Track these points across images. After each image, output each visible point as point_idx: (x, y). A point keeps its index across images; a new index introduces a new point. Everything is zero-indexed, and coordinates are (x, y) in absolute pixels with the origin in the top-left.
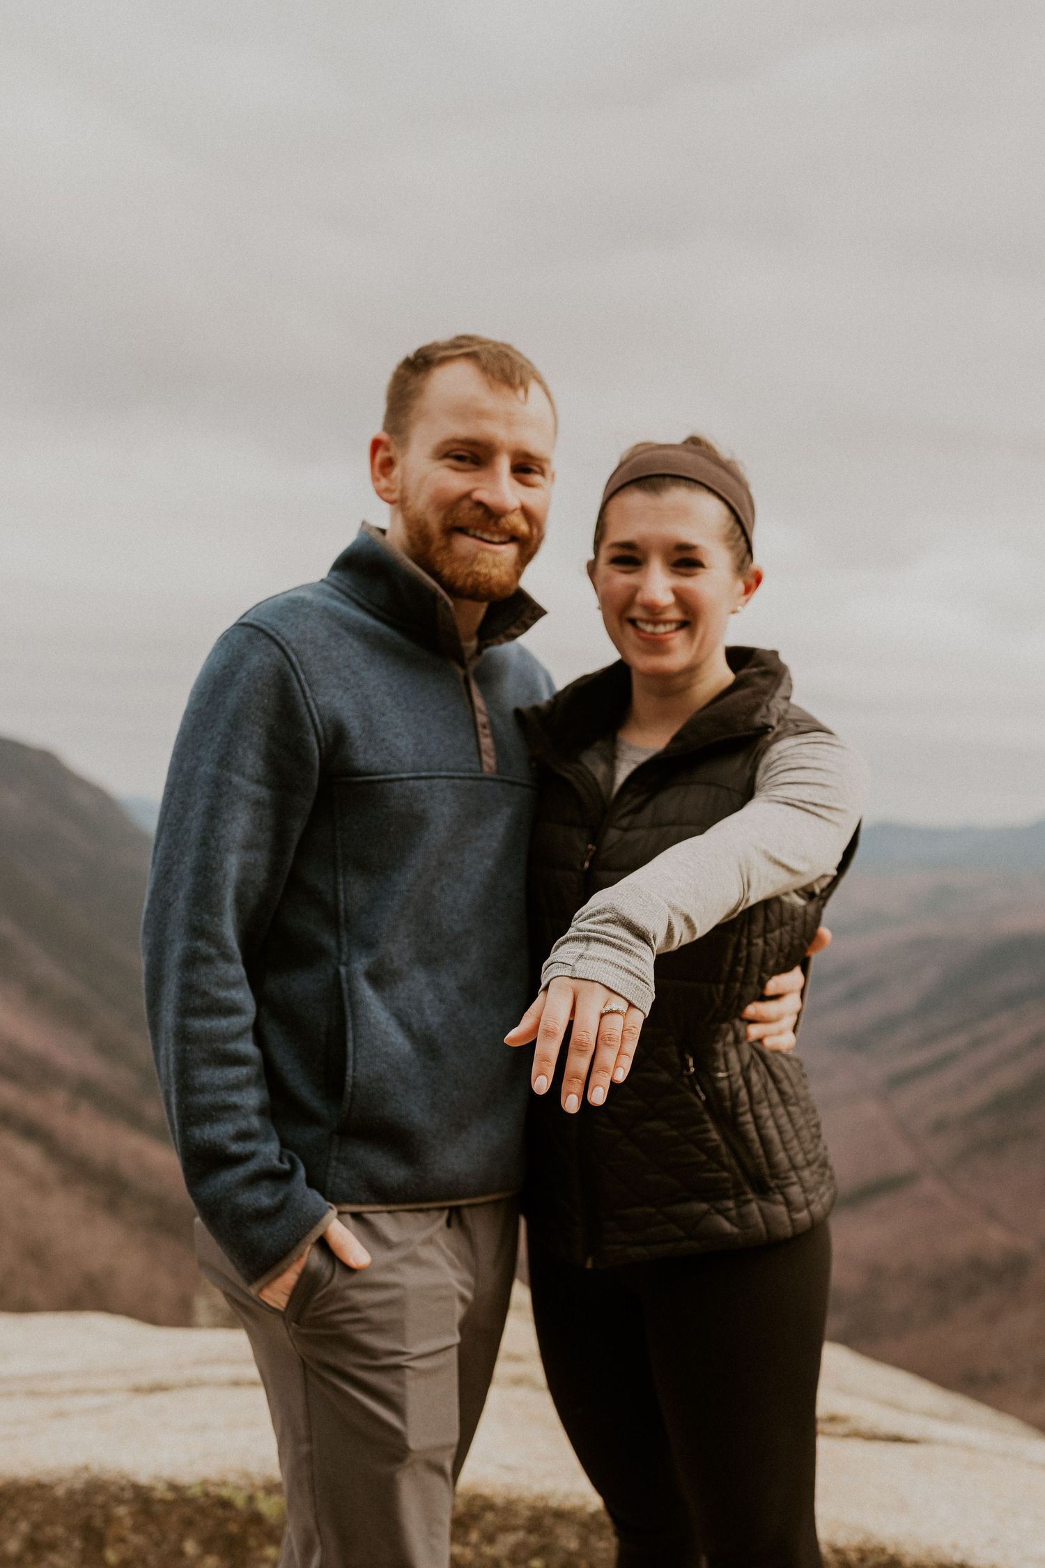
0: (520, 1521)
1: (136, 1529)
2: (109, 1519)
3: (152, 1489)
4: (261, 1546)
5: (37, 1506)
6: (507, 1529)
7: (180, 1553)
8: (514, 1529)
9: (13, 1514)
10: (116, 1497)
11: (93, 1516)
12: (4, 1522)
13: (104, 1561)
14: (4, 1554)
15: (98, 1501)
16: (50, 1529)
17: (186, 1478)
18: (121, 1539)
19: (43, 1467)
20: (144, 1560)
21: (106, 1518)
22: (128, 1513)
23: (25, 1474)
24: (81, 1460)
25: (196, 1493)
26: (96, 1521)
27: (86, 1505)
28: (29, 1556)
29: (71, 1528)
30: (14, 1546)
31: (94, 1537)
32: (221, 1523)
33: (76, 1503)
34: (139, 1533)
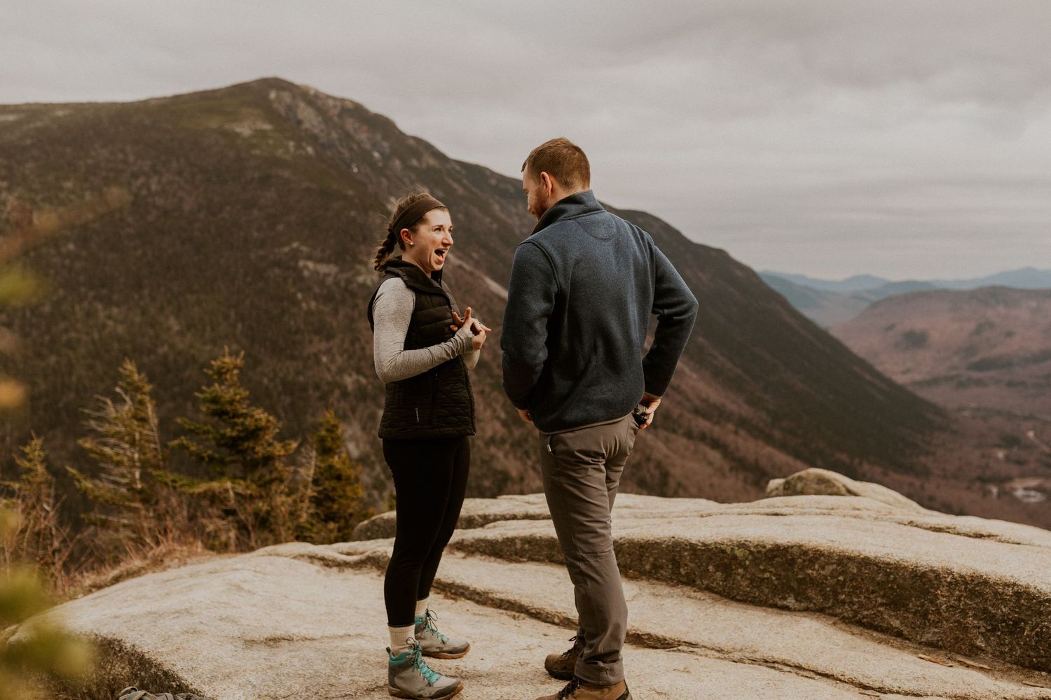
0: (834, 561)
1: (692, 561)
3: (697, 545)
4: (737, 569)
5: (656, 552)
6: (828, 564)
7: (708, 570)
8: (832, 564)
9: (647, 554)
10: (684, 548)
11: (676, 556)
12: (644, 558)
13: (680, 573)
14: (645, 570)
15: (678, 549)
16: (660, 561)
17: (709, 541)
18: (686, 565)
19: (657, 537)
20: (694, 574)
21: (680, 556)
22: (688, 555)
23: (651, 539)
24: (672, 534)
25: (713, 546)
26: (677, 558)
27: (673, 551)
28: (653, 571)
29: (668, 561)
30: (648, 567)
31: (676, 564)
32: (722, 559)
33: (669, 551)
34: (692, 563)
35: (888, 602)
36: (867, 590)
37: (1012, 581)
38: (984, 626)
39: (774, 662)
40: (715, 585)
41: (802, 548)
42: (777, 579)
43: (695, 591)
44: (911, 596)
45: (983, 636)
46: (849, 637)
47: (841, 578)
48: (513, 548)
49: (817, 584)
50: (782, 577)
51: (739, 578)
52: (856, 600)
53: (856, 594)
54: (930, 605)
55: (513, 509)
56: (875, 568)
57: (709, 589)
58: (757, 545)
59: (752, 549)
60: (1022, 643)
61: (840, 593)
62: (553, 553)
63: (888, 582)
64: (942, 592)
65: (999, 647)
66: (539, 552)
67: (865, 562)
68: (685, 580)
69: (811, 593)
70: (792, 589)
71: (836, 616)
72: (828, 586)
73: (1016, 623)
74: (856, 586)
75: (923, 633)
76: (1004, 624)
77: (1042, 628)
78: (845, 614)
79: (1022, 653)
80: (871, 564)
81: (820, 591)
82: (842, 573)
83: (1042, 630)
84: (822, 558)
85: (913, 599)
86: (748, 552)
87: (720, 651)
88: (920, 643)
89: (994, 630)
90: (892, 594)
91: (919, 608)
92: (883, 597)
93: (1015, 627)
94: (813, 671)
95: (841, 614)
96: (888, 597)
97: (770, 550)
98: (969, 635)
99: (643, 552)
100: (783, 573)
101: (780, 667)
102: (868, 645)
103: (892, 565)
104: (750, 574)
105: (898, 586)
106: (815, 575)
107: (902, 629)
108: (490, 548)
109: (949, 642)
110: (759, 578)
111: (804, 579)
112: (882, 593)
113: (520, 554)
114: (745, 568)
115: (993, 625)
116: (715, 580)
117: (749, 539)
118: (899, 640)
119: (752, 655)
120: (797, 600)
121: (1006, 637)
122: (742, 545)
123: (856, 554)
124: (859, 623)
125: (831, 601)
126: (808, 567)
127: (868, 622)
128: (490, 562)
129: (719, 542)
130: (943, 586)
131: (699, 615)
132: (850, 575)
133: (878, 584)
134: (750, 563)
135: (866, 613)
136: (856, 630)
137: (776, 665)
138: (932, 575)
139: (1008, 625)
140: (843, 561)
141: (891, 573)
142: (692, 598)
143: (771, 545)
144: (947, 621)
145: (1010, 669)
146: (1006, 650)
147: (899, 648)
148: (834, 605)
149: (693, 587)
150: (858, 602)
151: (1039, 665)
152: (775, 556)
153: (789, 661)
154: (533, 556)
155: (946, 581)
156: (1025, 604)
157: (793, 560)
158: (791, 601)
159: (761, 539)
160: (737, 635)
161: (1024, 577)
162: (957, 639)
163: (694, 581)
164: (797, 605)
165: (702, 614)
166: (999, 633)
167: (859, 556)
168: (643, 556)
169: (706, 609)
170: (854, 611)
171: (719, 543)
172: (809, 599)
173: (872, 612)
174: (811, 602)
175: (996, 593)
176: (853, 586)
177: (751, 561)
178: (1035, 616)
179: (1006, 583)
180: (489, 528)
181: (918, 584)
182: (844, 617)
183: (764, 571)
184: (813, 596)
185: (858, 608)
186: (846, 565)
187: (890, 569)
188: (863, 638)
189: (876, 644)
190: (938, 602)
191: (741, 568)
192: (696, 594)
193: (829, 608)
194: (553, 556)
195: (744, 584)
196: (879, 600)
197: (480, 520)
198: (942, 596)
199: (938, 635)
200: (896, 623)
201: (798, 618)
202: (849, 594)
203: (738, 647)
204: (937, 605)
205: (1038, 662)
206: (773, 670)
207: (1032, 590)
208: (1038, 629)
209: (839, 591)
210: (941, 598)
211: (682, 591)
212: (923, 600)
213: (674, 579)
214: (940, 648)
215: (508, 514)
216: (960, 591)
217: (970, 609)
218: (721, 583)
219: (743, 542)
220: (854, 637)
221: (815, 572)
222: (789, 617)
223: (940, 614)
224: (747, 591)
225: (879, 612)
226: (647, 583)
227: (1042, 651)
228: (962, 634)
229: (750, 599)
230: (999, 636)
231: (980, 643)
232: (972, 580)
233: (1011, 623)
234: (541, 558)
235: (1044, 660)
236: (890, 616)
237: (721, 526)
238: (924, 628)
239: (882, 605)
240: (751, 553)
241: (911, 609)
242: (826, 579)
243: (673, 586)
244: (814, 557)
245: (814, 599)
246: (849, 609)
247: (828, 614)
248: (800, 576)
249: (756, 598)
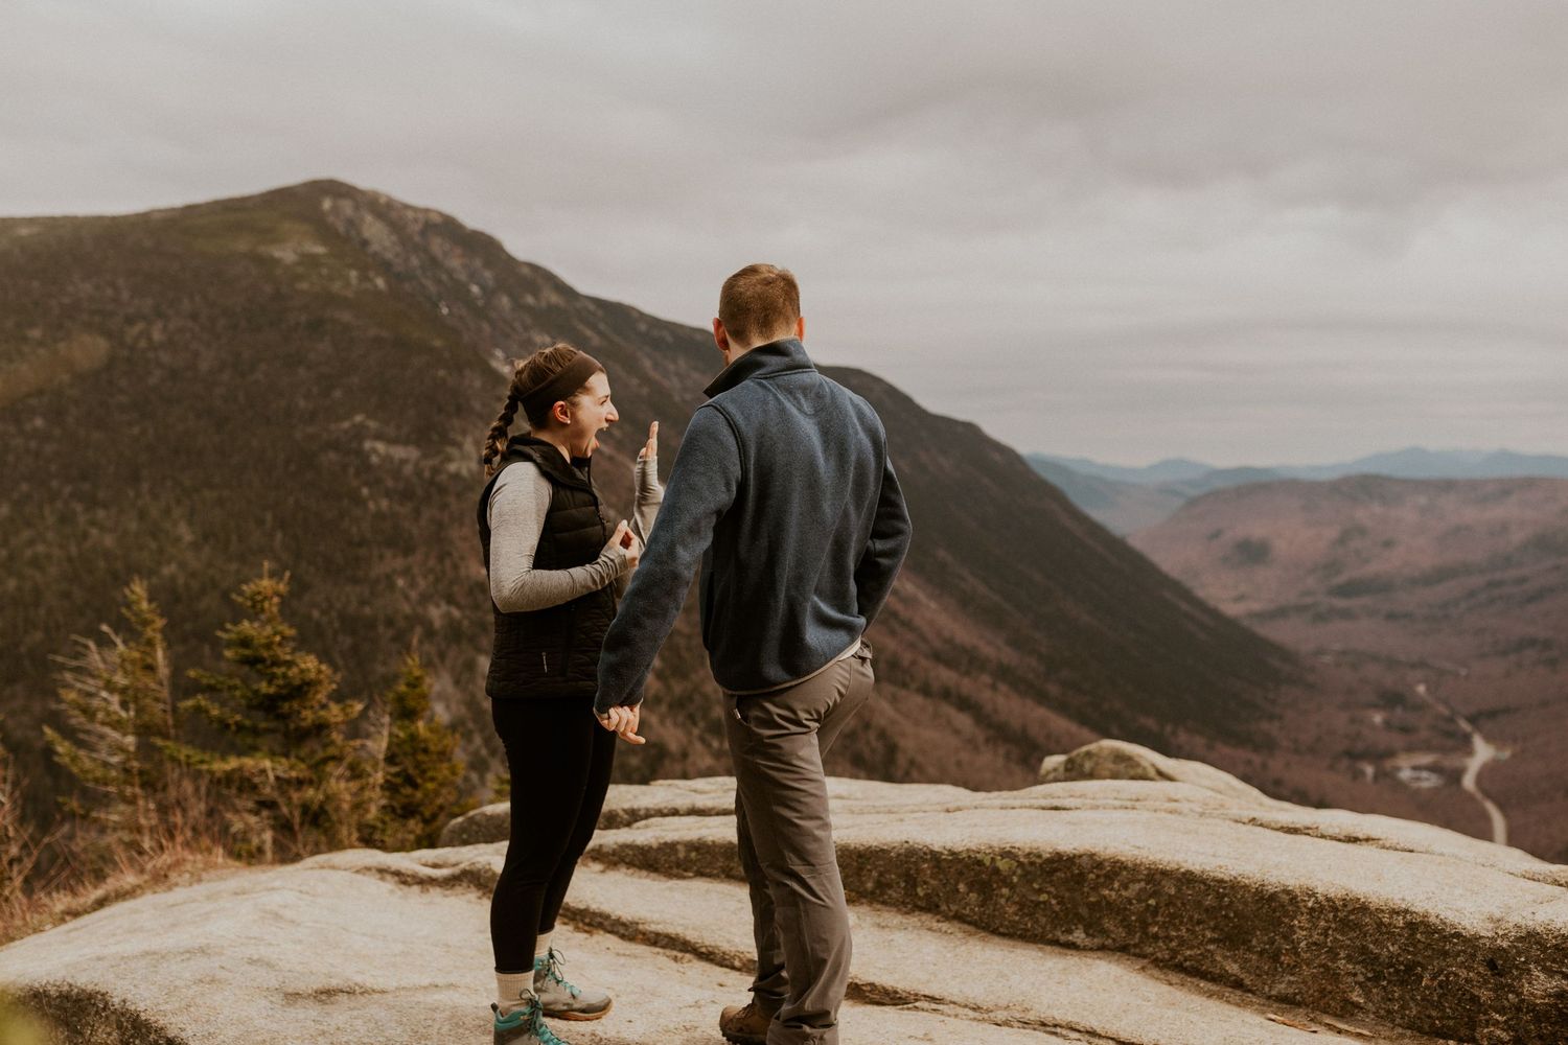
0: (1142, 877)
1: (933, 877)
2: (918, 871)
3: (942, 854)
4: (1000, 888)
5: (881, 863)
6: (1134, 881)
7: (957, 890)
8: (1139, 881)
9: (869, 867)
10: (922, 858)
11: (910, 869)
12: (865, 872)
13: (917, 894)
14: (866, 890)
15: (913, 860)
16: (888, 876)
17: (959, 848)
18: (925, 883)
19: (884, 842)
20: (938, 895)
21: (917, 870)
22: (928, 868)
23: (875, 844)
24: (904, 838)
25: (964, 855)
26: (912, 872)
27: (906, 863)
28: (878, 891)
29: (899, 876)
30: (870, 885)
31: (911, 881)
32: (978, 874)
33: (901, 861)
34: (935, 879)
35: (1221, 937)
36: (1191, 918)
37: (1404, 906)
38: (1362, 973)
39: (1055, 1026)
40: (967, 912)
41: (1095, 857)
42: (1058, 903)
43: (938, 921)
44: (1255, 928)
45: (1361, 987)
46: (1165, 988)
47: (1152, 902)
48: (673, 858)
49: (1117, 910)
50: (1066, 900)
51: (1003, 901)
52: (1174, 934)
53: (1174, 925)
54: (1282, 941)
55: (673, 800)
56: (1202, 887)
57: (959, 918)
58: (1029, 854)
59: (1022, 860)
60: (1419, 998)
61: (1150, 924)
62: (732, 865)
63: (1221, 908)
64: (1300, 922)
65: (1385, 1004)
66: (710, 863)
67: (1188, 879)
68: (924, 905)
69: (1108, 924)
70: (1080, 919)
71: (1144, 957)
72: (1134, 914)
73: (1410, 968)
74: (1174, 913)
75: (1273, 982)
76: (1392, 970)
77: (1447, 976)
78: (1159, 955)
79: (1419, 1012)
80: (1196, 882)
81: (1122, 921)
82: (1154, 894)
83: (1447, 978)
84: (1125, 873)
85: (1258, 933)
86: (1016, 864)
87: (977, 1009)
88: (1269, 998)
89: (1377, 978)
90: (1228, 926)
91: (1267, 946)
92: (1213, 930)
93: (1408, 975)
94: (1112, 1039)
95: (1152, 955)
96: (1222, 930)
97: (1049, 861)
98: (1340, 985)
99: (863, 863)
100: (1067, 895)
101: (1064, 1032)
102: (1192, 1000)
103: (1226, 882)
104: (1018, 895)
105: (1235, 913)
106: (1114, 897)
107: (1242, 976)
108: (641, 857)
109: (1312, 996)
110: (1032, 901)
111: (1098, 903)
112: (1212, 924)
113: (684, 867)
114: (1012, 887)
115: (1377, 972)
116: (967, 904)
117: (1017, 845)
118: (1239, 992)
119: (1023, 1015)
120: (1087, 934)
121: (1395, 988)
122: (1007, 854)
123: (1174, 866)
124: (1180, 968)
125: (1138, 934)
126: (1103, 885)
127: (1192, 966)
128: (640, 877)
129: (974, 848)
130: (1302, 914)
131: (945, 956)
132: (1166, 897)
133: (1207, 910)
134: (1019, 880)
135: (1188, 953)
136: (1175, 978)
137: (1059, 1030)
138: (1285, 898)
139: (1397, 971)
140: (1155, 876)
141: (1225, 895)
142: (934, 931)
143: (1050, 853)
144: (1308, 965)
145: (1402, 1036)
146: (1396, 1008)
147: (1238, 1005)
148: (1141, 941)
149: (936, 914)
150: (1177, 937)
151: (1445, 1030)
152: (1056, 870)
153: (1078, 1023)
154: (702, 870)
155: (1305, 906)
156: (1423, 940)
157: (1081, 874)
158: (1078, 936)
159: (1035, 845)
160: (1000, 985)
161: (1420, 901)
162: (1322, 991)
163: (938, 906)
164: (1088, 942)
165: (949, 955)
166: (1385, 983)
167: (1178, 869)
168: (861, 869)
169: (956, 947)
170: (1172, 950)
171: (973, 851)
172: (1105, 932)
173: (1199, 952)
174: (1108, 937)
175: (1380, 924)
176: (1170, 913)
177: (1020, 877)
178: (1438, 958)
179: (1394, 909)
180: (638, 828)
181: (1264, 911)
182: (1156, 959)
183: (1040, 891)
184: (1112, 928)
185: (1177, 946)
186: (1159, 884)
187: (1224, 888)
188: (1185, 990)
189: (1204, 999)
190: (1295, 937)
191: (1006, 887)
192: (940, 925)
193: (1135, 946)
194: (731, 869)
195: (1011, 910)
196: (1209, 934)
197: (626, 816)
198: (1301, 928)
199: (1294, 986)
200: (1233, 968)
201: (1089, 961)
202: (1163, 926)
203: (1003, 1003)
204: (1293, 942)
205: (1443, 1026)
206: (1053, 1038)
207: (1432, 919)
208: (1442, 978)
209: (1150, 920)
210: (1298, 930)
211: (920, 920)
212: (1272, 934)
213: (908, 903)
214: (1299, 1005)
215: (666, 808)
216: (1327, 922)
217: (1341, 947)
218: (977, 909)
219: (1008, 849)
220: (1170, 988)
221: (1113, 893)
222: (1076, 959)
223: (1297, 954)
224: (1014, 921)
225: (1209, 951)
226: (868, 908)
227: (1448, 1010)
228: (1331, 984)
229: (1019, 933)
230: (1384, 988)
231: (1357, 997)
232: (1345, 906)
233: (1402, 967)
234: (715, 872)
235: (1451, 1023)
236: (1225, 958)
237: (976, 825)
238: (1274, 976)
239: (1212, 941)
240: (1020, 864)
241: (1255, 947)
242: (1131, 904)
243: (906, 913)
244: (1113, 871)
245: (1112, 932)
246: (1165, 947)
247: (1135, 955)
248: (1092, 899)
249: (1028, 930)
